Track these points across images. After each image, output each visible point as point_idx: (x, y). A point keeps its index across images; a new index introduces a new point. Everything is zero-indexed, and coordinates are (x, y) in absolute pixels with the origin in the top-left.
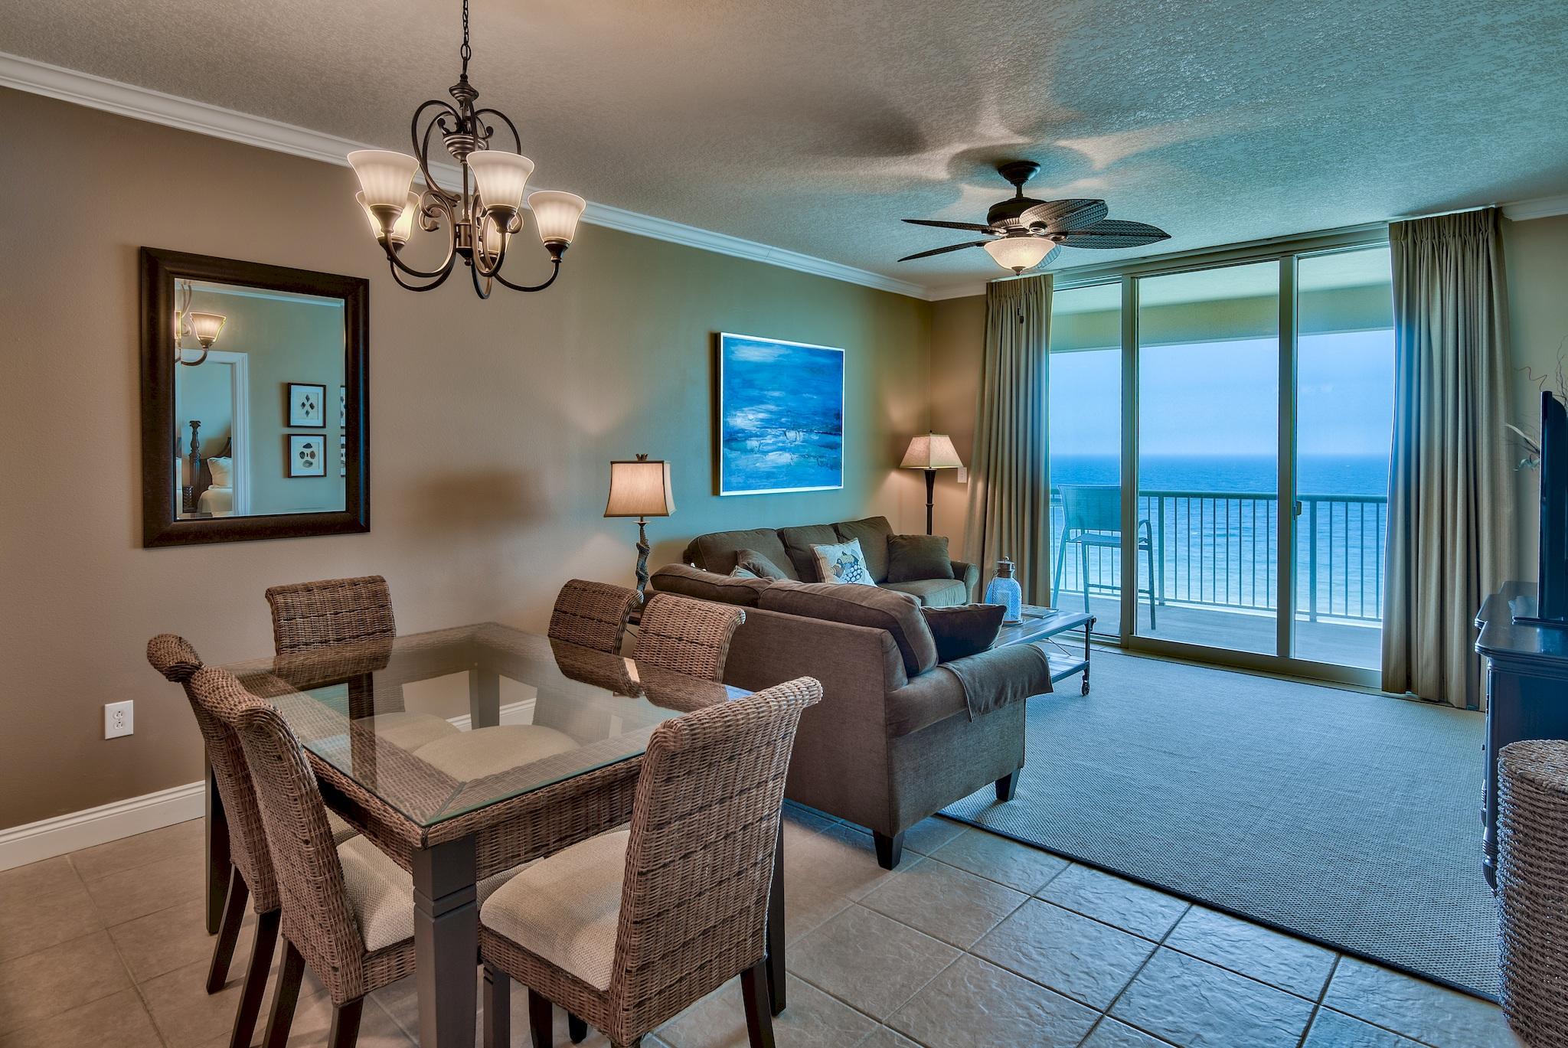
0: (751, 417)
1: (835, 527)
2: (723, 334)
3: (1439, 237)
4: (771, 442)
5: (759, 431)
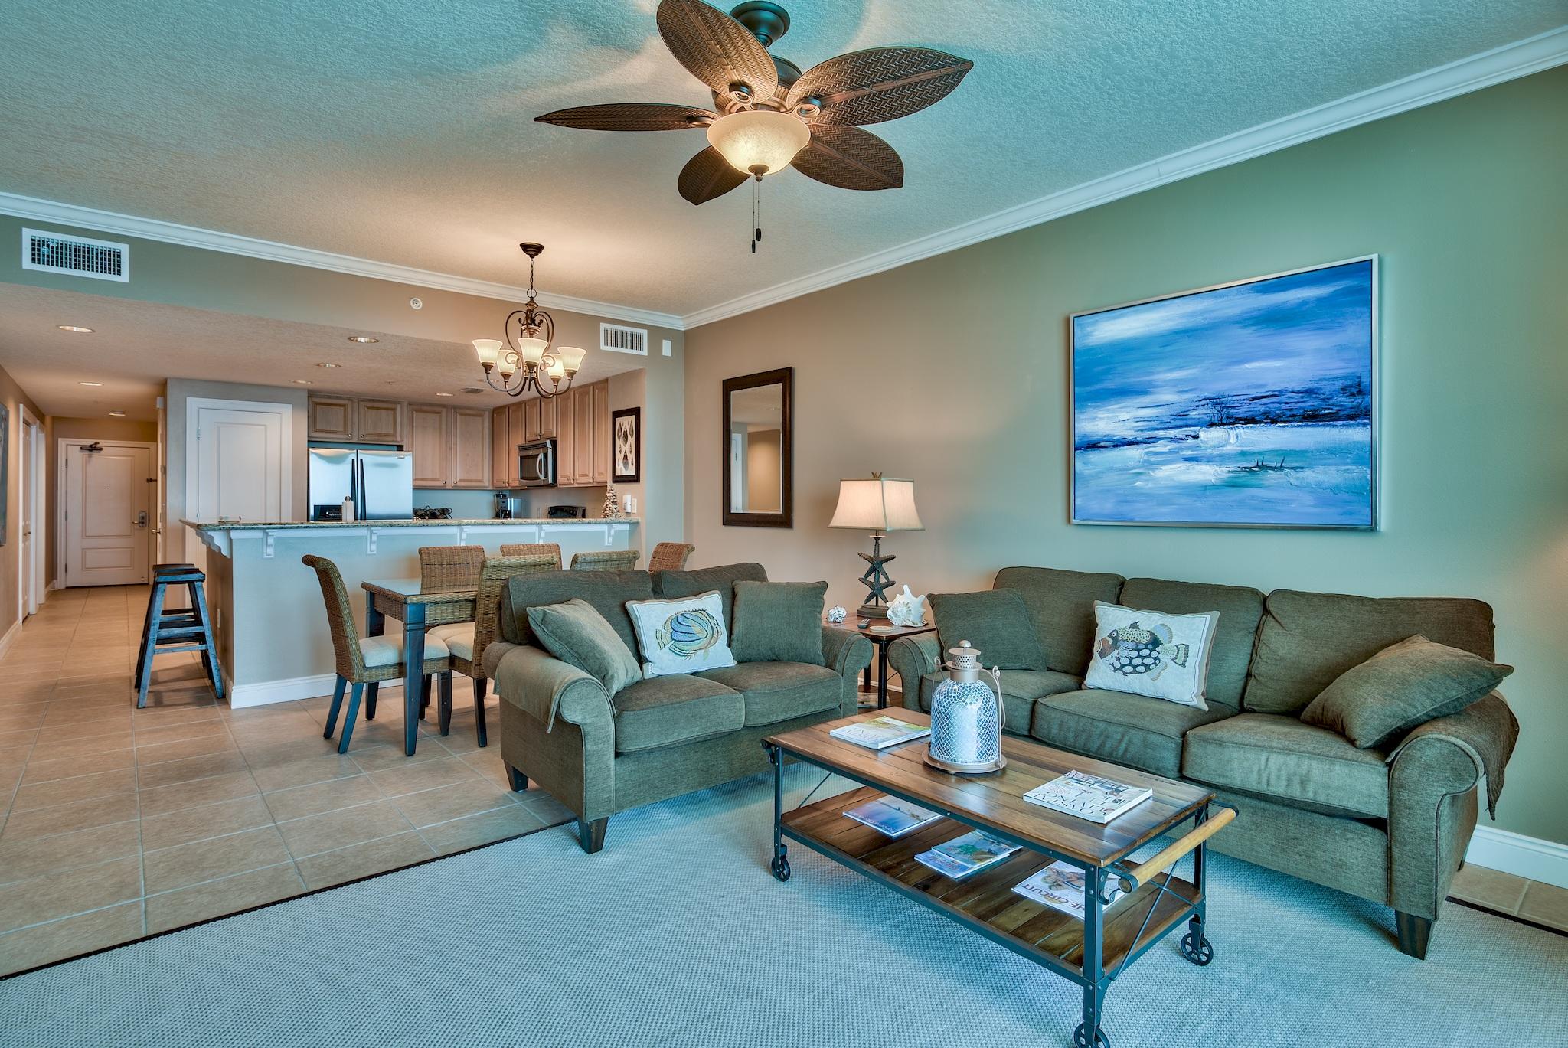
2: (1072, 316)
5: (1140, 436)
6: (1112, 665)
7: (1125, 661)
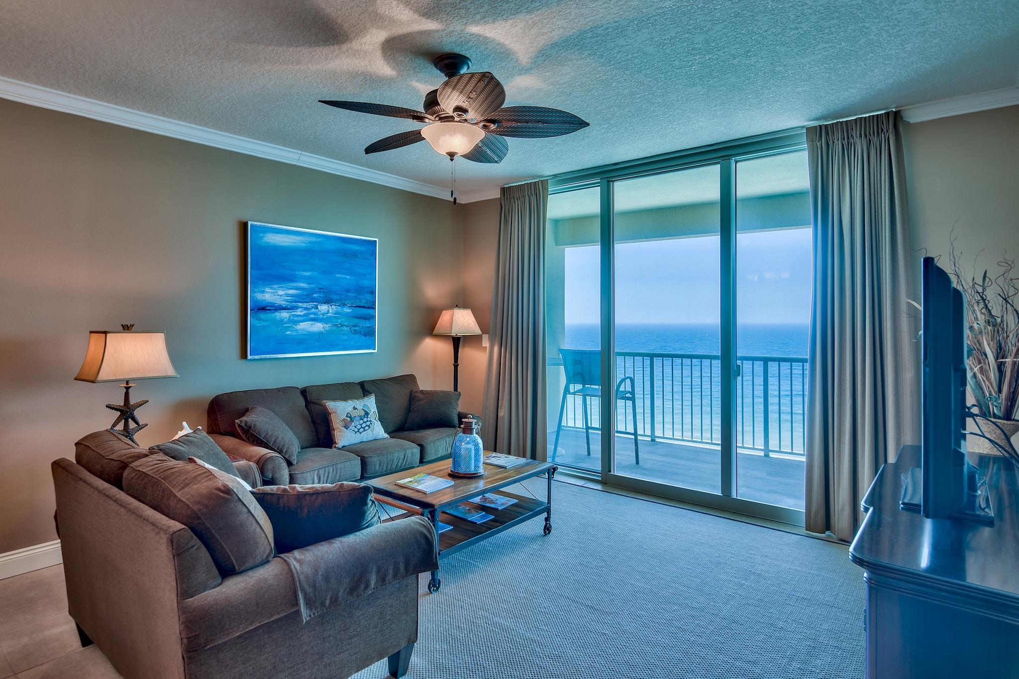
0: (281, 292)
1: (362, 384)
2: (250, 223)
3: (848, 138)
4: (302, 314)
5: (289, 305)
6: (354, 430)
7: (359, 427)
